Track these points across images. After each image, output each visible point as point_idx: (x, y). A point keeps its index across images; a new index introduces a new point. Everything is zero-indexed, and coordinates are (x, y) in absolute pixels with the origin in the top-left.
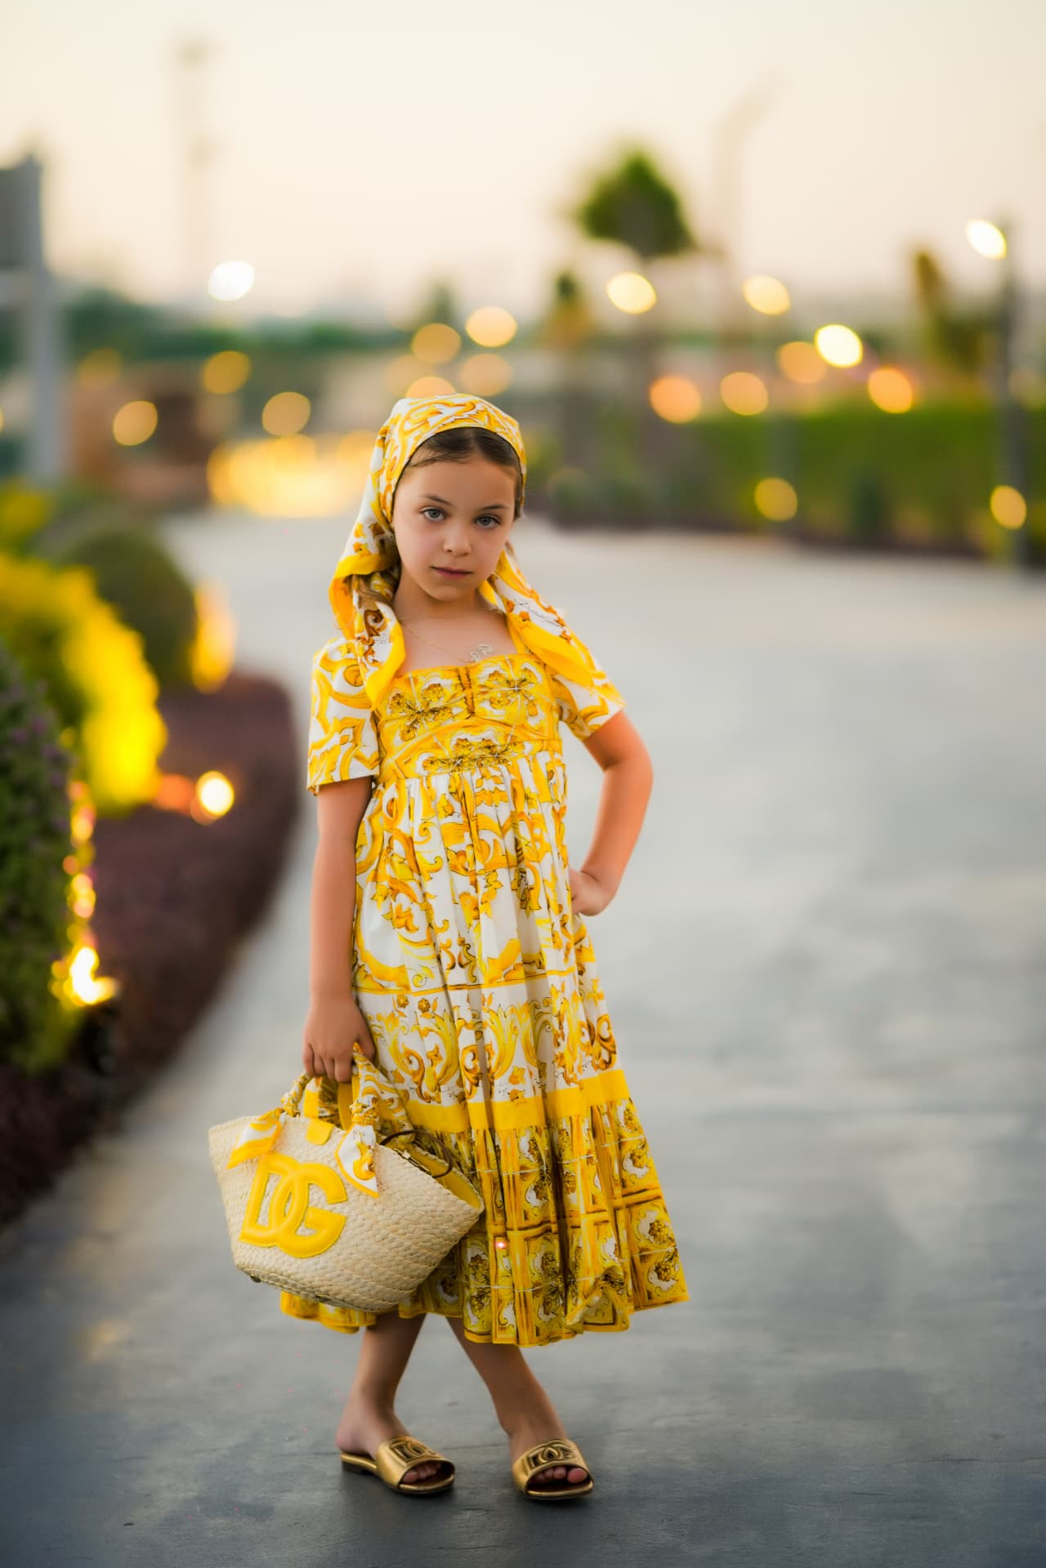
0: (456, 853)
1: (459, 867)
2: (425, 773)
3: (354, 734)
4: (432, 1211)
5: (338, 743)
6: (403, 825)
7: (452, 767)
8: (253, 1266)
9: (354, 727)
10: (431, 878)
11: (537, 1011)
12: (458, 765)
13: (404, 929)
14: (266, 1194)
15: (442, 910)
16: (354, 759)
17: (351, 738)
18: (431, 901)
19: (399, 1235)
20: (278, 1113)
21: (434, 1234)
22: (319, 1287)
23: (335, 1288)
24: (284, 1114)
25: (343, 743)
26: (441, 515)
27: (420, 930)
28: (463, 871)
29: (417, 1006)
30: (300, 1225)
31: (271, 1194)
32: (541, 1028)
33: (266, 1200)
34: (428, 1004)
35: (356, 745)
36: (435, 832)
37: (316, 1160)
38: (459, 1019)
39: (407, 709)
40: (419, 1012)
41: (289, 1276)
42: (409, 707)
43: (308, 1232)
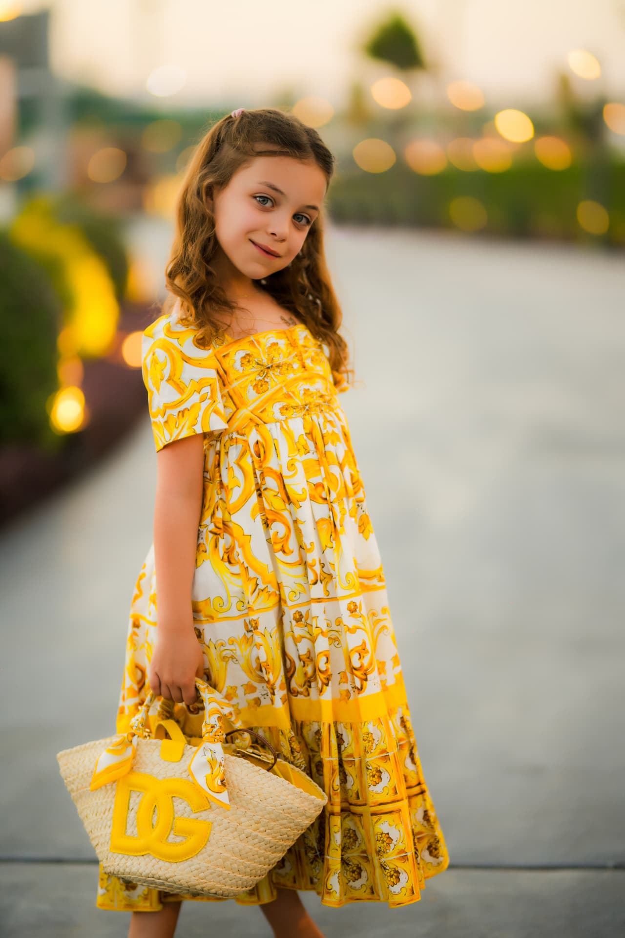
0: (314, 485)
1: (317, 497)
2: (283, 418)
3: (212, 391)
4: (289, 809)
5: (199, 401)
6: (272, 463)
7: (304, 412)
8: (129, 874)
9: (210, 385)
10: (301, 507)
11: (375, 618)
12: (308, 410)
13: (281, 552)
14: (131, 808)
15: (309, 535)
16: (213, 414)
17: (209, 394)
18: (301, 526)
19: (260, 832)
20: (130, 738)
21: (290, 828)
22: (195, 886)
23: (209, 884)
24: (136, 737)
25: (203, 400)
26: (269, 201)
27: (294, 553)
28: (321, 500)
29: (292, 617)
30: (169, 834)
31: (135, 808)
32: (379, 632)
33: (132, 814)
34: (301, 615)
35: (214, 402)
36: (299, 467)
37: (174, 775)
38: (317, 627)
39: (255, 366)
40: (294, 622)
41: (167, 879)
42: (258, 364)
43: (178, 839)
